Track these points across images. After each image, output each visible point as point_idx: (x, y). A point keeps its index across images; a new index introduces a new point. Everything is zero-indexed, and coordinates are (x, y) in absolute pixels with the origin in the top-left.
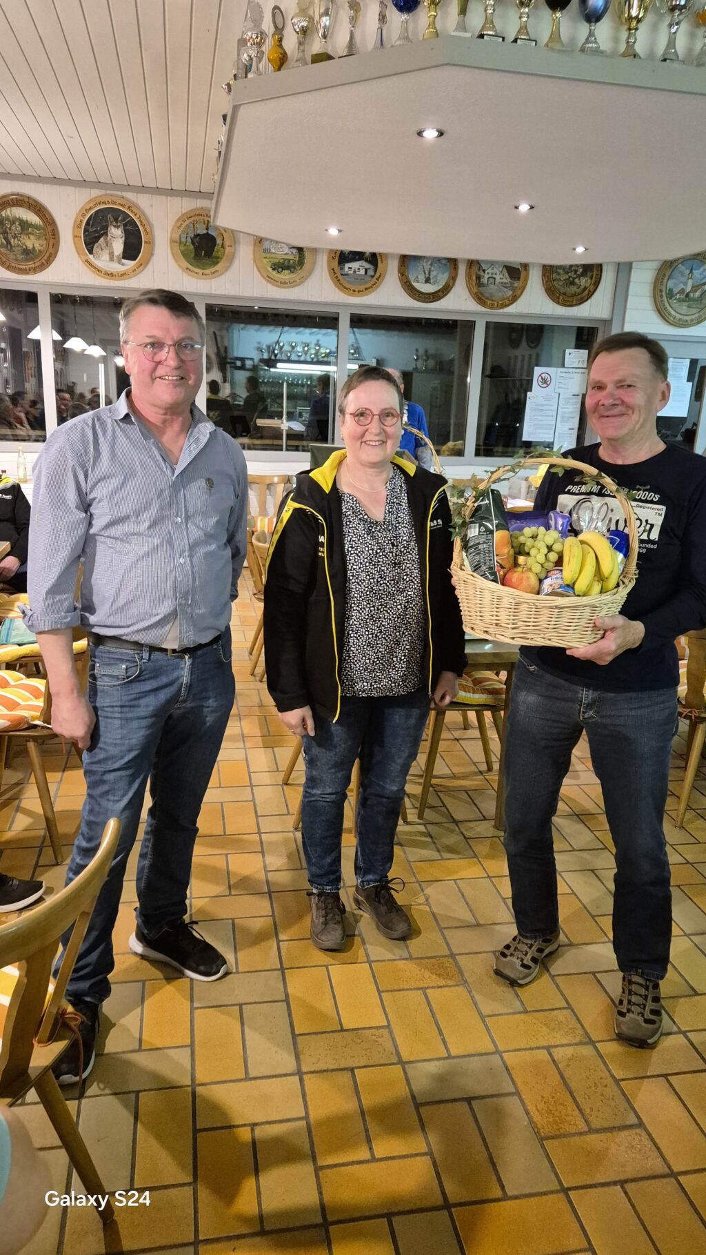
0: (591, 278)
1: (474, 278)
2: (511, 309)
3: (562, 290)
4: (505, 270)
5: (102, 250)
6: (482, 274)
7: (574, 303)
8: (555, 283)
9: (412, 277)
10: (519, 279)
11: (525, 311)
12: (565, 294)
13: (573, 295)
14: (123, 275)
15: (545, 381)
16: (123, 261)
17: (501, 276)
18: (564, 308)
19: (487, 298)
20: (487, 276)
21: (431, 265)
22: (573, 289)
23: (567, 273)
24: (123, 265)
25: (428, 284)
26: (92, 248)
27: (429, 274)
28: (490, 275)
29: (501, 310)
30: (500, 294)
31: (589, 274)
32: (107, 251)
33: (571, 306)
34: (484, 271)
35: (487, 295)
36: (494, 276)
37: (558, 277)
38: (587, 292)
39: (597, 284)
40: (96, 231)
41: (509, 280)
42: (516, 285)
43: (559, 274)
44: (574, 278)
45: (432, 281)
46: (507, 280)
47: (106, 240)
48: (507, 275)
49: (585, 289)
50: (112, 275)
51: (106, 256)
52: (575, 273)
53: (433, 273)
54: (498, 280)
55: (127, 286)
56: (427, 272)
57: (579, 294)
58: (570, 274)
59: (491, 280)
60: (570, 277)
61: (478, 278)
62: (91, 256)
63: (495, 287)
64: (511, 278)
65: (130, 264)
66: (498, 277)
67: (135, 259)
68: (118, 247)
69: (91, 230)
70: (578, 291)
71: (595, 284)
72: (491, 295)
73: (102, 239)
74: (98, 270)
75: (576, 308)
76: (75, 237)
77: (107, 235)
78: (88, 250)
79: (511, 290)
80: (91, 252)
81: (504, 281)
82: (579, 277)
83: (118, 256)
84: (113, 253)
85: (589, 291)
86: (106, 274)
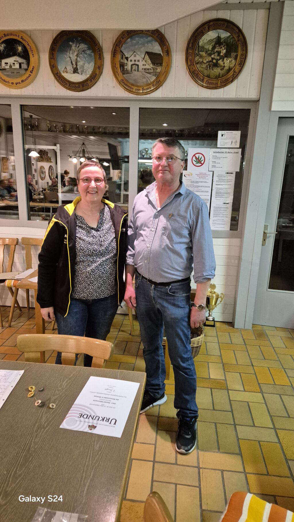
0: (236, 59)
1: (118, 66)
2: (158, 94)
3: (206, 72)
4: (147, 57)
6: (126, 61)
7: (219, 85)
8: (198, 66)
9: (61, 68)
10: (161, 64)
11: (171, 95)
12: (208, 76)
13: (218, 77)
15: (199, 161)
17: (144, 63)
18: (209, 91)
19: (133, 85)
20: (130, 63)
21: (77, 56)
22: (217, 71)
23: (210, 55)
25: (76, 74)
27: (76, 65)
28: (133, 62)
29: (148, 96)
30: (144, 80)
31: (233, 54)
33: (216, 88)
34: (127, 58)
35: (132, 81)
36: (137, 63)
37: (201, 60)
38: (231, 73)
39: (242, 64)
41: (151, 66)
42: (159, 70)
43: (201, 57)
44: (217, 60)
45: (79, 71)
46: (149, 65)
48: (149, 61)
49: (230, 69)
52: (219, 55)
53: (80, 64)
54: (141, 67)
56: (74, 63)
57: (223, 76)
58: (213, 56)
59: (134, 66)
60: (213, 59)
61: (122, 65)
63: (139, 74)
64: (153, 63)
66: (140, 64)
70: (222, 72)
71: (240, 64)
72: (135, 80)
75: (222, 90)
79: (155, 75)
81: (147, 67)
82: (222, 58)
85: (234, 72)
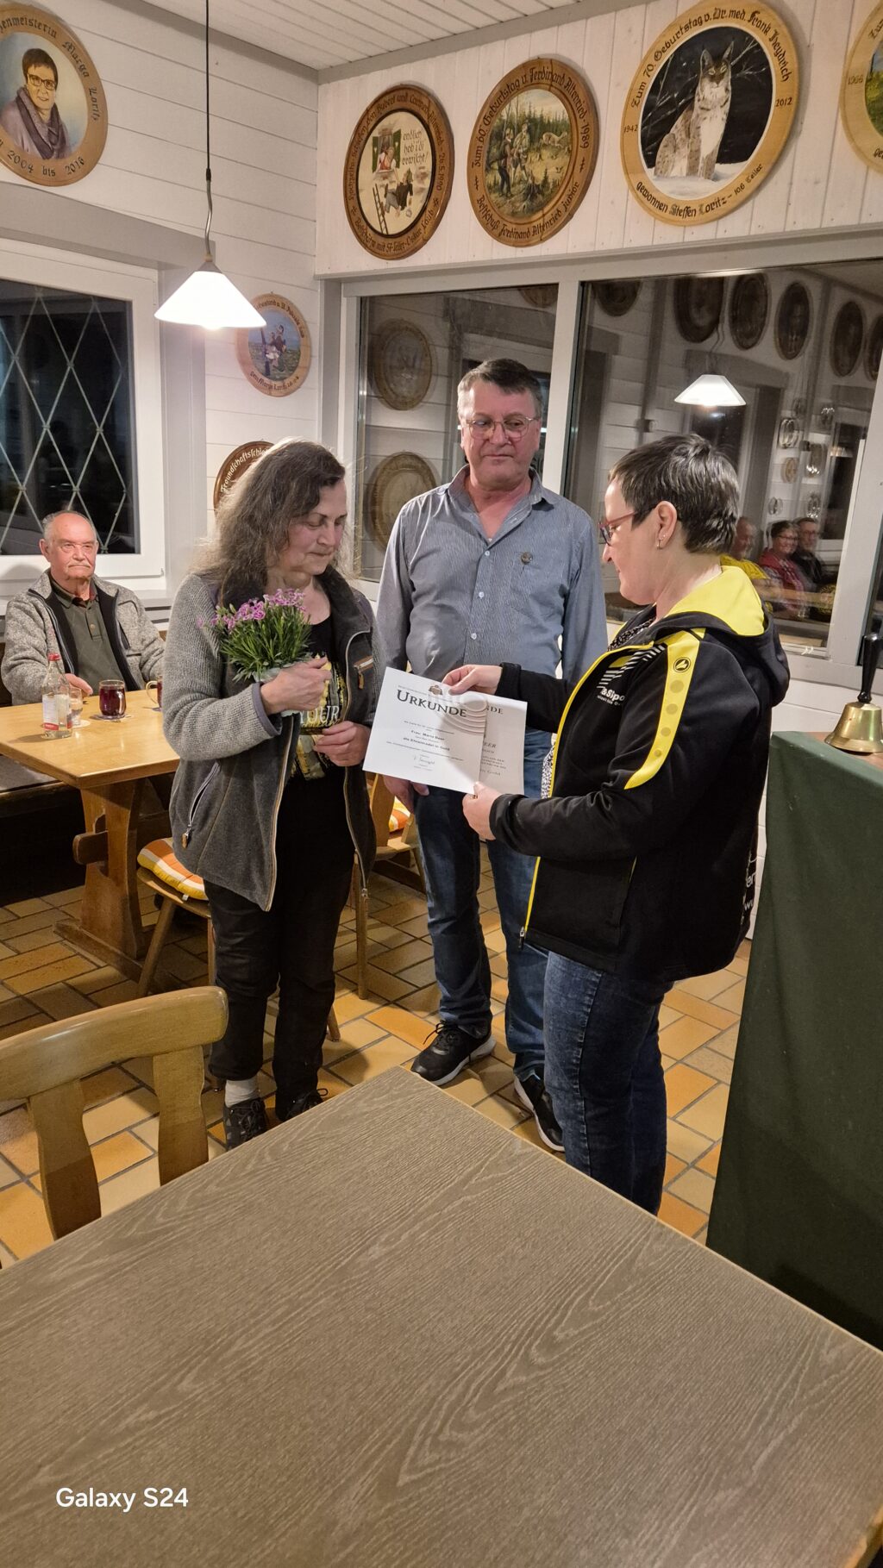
5: (675, 148)
14: (714, 208)
16: (719, 168)
24: (716, 179)
26: (656, 150)
32: (685, 151)
40: (670, 104)
47: (687, 120)
50: (688, 211)
51: (681, 165)
55: (721, 235)
62: (650, 172)
65: (733, 172)
67: (746, 158)
68: (711, 130)
69: (659, 104)
73: (679, 122)
74: (660, 206)
76: (626, 129)
77: (692, 108)
78: (646, 156)
80: (651, 162)
83: (709, 157)
84: (698, 151)
86: (676, 211)
